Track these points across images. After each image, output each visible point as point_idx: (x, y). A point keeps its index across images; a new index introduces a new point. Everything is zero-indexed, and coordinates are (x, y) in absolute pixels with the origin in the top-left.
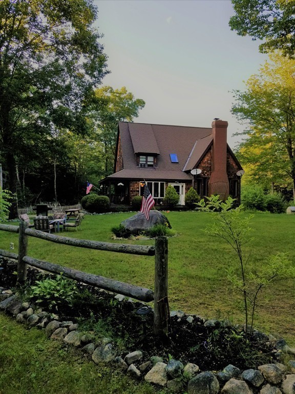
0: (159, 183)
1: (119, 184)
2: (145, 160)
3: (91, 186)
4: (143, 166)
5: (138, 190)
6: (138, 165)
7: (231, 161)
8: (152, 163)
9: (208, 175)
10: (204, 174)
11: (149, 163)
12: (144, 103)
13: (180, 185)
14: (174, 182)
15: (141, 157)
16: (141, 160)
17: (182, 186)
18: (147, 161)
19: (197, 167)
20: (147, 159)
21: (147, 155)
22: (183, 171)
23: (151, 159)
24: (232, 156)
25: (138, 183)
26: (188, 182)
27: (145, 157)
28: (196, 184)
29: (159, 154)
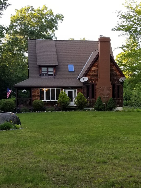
0: (55, 89)
1: (23, 91)
2: (46, 70)
3: (10, 91)
4: (45, 75)
5: (38, 95)
6: (41, 75)
7: (115, 70)
8: (52, 73)
9: (95, 82)
10: (92, 81)
11: (49, 73)
12: (63, 17)
13: (73, 90)
14: (68, 88)
15: (43, 68)
16: (43, 70)
17: (75, 91)
18: (48, 72)
19: (85, 75)
20: (48, 70)
21: (48, 66)
22: (78, 78)
23: (51, 70)
24: (115, 65)
25: (38, 89)
26: (79, 88)
27: (46, 68)
28: (85, 89)
29: (57, 66)
